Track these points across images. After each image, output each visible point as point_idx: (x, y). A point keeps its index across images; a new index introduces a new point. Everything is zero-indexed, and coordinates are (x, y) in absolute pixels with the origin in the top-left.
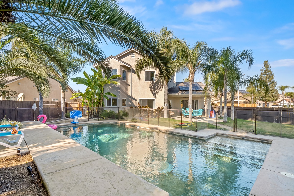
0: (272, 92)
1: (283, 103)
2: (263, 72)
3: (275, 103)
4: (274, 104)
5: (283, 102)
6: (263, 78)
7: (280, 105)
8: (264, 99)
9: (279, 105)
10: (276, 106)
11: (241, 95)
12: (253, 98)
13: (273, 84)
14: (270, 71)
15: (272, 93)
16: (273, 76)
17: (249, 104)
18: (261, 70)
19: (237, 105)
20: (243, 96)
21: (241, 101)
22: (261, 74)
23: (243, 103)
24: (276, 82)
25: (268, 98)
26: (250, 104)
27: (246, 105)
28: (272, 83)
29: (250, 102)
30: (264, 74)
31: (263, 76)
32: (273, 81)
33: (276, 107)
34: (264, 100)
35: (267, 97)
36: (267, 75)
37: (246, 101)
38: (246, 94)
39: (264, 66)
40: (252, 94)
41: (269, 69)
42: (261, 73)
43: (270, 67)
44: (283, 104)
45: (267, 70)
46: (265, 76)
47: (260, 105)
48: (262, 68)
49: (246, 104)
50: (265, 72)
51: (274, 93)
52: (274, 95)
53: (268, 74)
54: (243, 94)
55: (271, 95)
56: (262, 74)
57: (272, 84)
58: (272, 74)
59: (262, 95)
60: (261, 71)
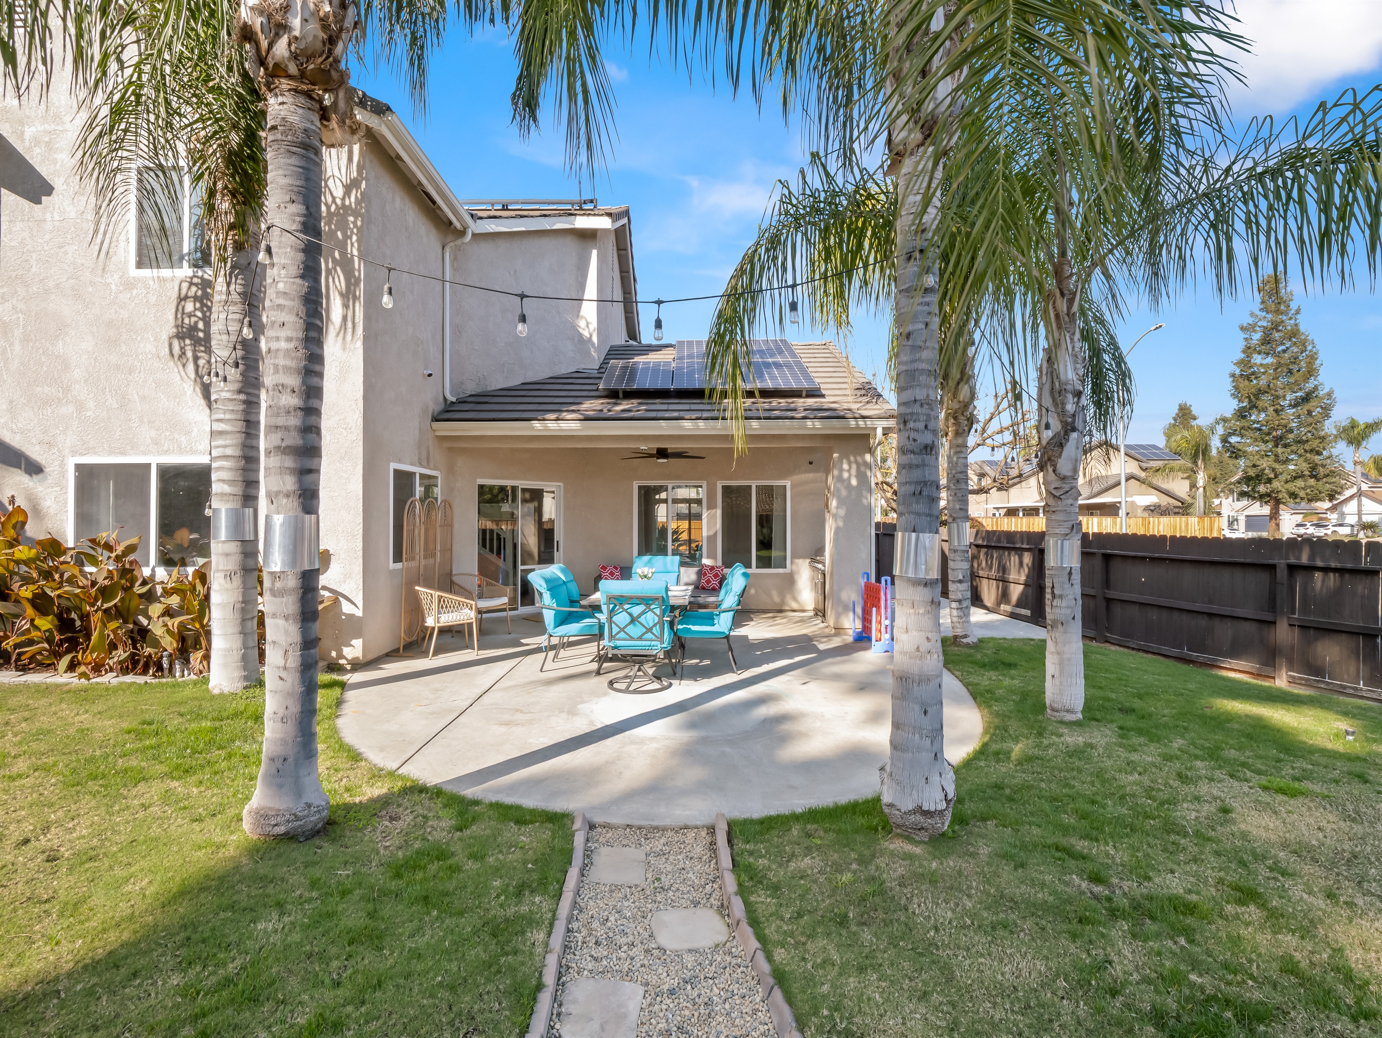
0: (1311, 451)
1: (1360, 514)
2: (1257, 336)
3: (1311, 514)
4: (1309, 518)
5: (1360, 505)
6: (1253, 373)
7: (1341, 525)
8: (1262, 489)
9: (1334, 521)
10: (1318, 526)
11: (1133, 467)
12: (1201, 483)
13: (1313, 403)
14: (1294, 333)
15: (1308, 455)
16: (1313, 357)
17: (1178, 519)
18: (1242, 329)
19: (1115, 523)
20: (1143, 475)
21: (1133, 503)
22: (1244, 352)
23: (1146, 514)
24: (1329, 395)
25: (1287, 482)
26: (1184, 519)
27: (1163, 527)
28: (1306, 399)
29: (1184, 508)
30: (1259, 353)
31: (1257, 359)
32: (1316, 388)
33: (1320, 532)
34: (1261, 497)
35: (1282, 478)
36: (1276, 355)
37: (1165, 501)
38: (1159, 464)
39: (1263, 302)
40: (1195, 462)
41: (1292, 322)
42: (1242, 344)
43: (1298, 312)
44: (1360, 518)
45: (1275, 326)
46: (1270, 360)
47: (1232, 522)
48: (1252, 314)
49: (1164, 520)
50: (1266, 341)
51: (1319, 453)
52: (1323, 466)
53: (1284, 351)
54: (1144, 465)
55: (1304, 467)
56: (1248, 350)
57: (1307, 407)
58: (1309, 348)
59: (1254, 466)
60: (1243, 335)
